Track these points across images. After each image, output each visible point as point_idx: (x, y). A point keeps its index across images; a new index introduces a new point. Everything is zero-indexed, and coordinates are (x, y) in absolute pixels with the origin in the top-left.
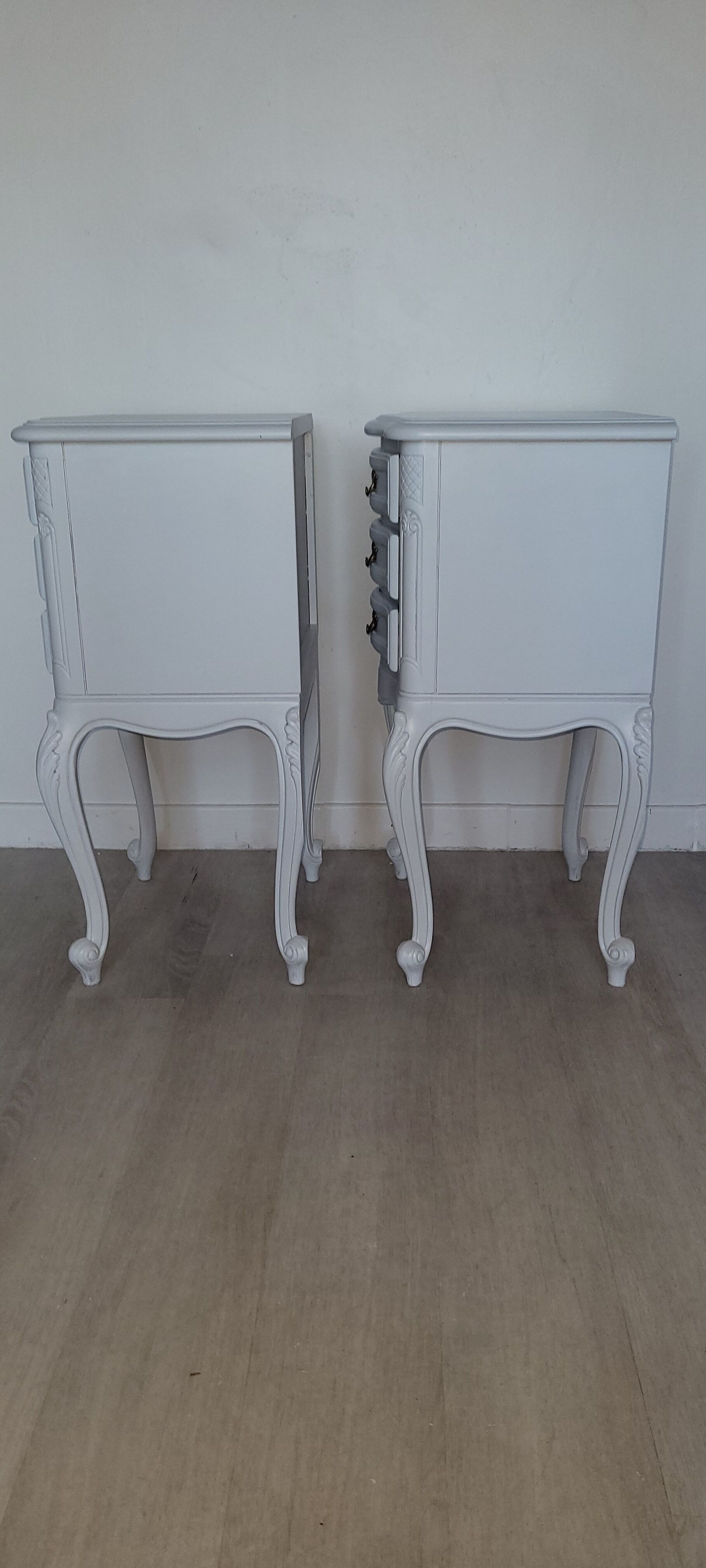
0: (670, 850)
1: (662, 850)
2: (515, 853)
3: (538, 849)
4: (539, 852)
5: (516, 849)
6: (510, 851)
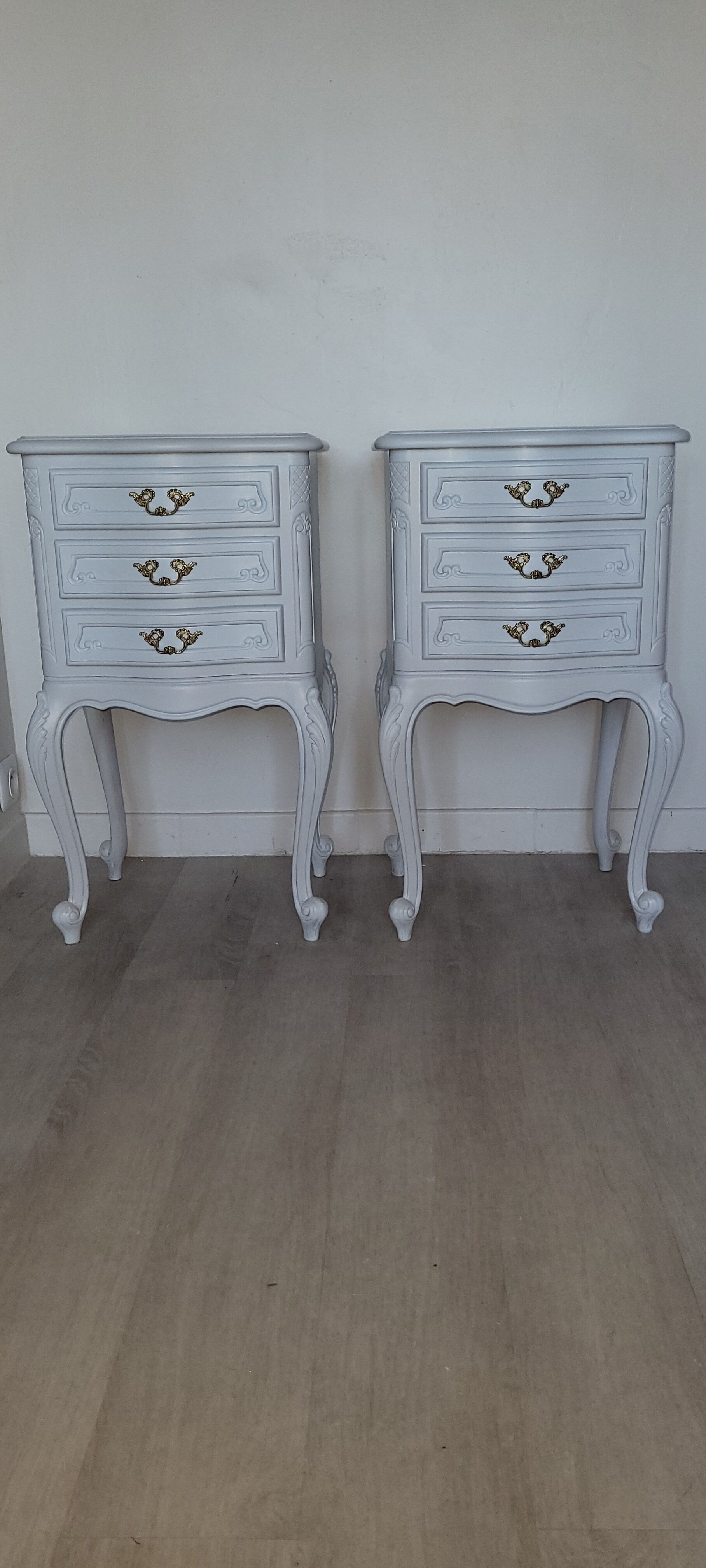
0: (691, 851)
1: (683, 852)
2: (541, 855)
3: (564, 852)
4: (564, 854)
5: (543, 852)
6: (537, 854)
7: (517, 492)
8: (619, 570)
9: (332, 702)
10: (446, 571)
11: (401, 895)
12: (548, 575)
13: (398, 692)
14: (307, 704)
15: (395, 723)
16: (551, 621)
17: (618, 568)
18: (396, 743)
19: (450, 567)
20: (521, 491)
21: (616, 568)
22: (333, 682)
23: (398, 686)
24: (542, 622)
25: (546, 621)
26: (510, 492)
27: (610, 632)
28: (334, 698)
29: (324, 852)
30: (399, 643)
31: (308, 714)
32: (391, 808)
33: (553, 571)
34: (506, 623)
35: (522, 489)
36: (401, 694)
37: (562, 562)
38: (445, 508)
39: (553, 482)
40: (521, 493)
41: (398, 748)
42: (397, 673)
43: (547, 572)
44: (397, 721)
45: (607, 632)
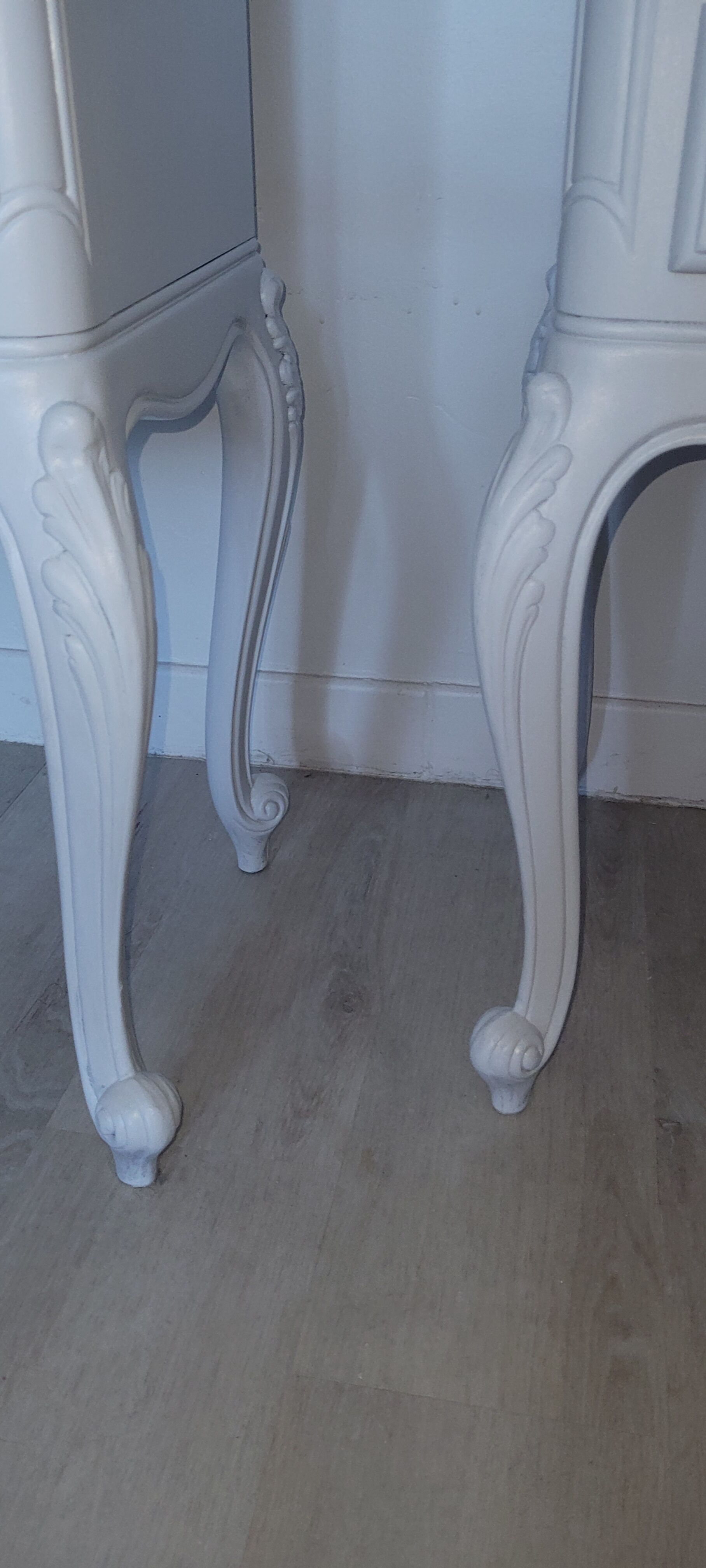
9: (279, 436)
11: (509, 1001)
13: (556, 399)
14: (42, 473)
15: (534, 514)
18: (531, 584)
22: (282, 371)
23: (562, 378)
28: (286, 422)
29: (259, 821)
30: (595, 199)
31: (46, 515)
32: (478, 684)
36: (569, 411)
41: (537, 602)
42: (567, 323)
44: (544, 508)
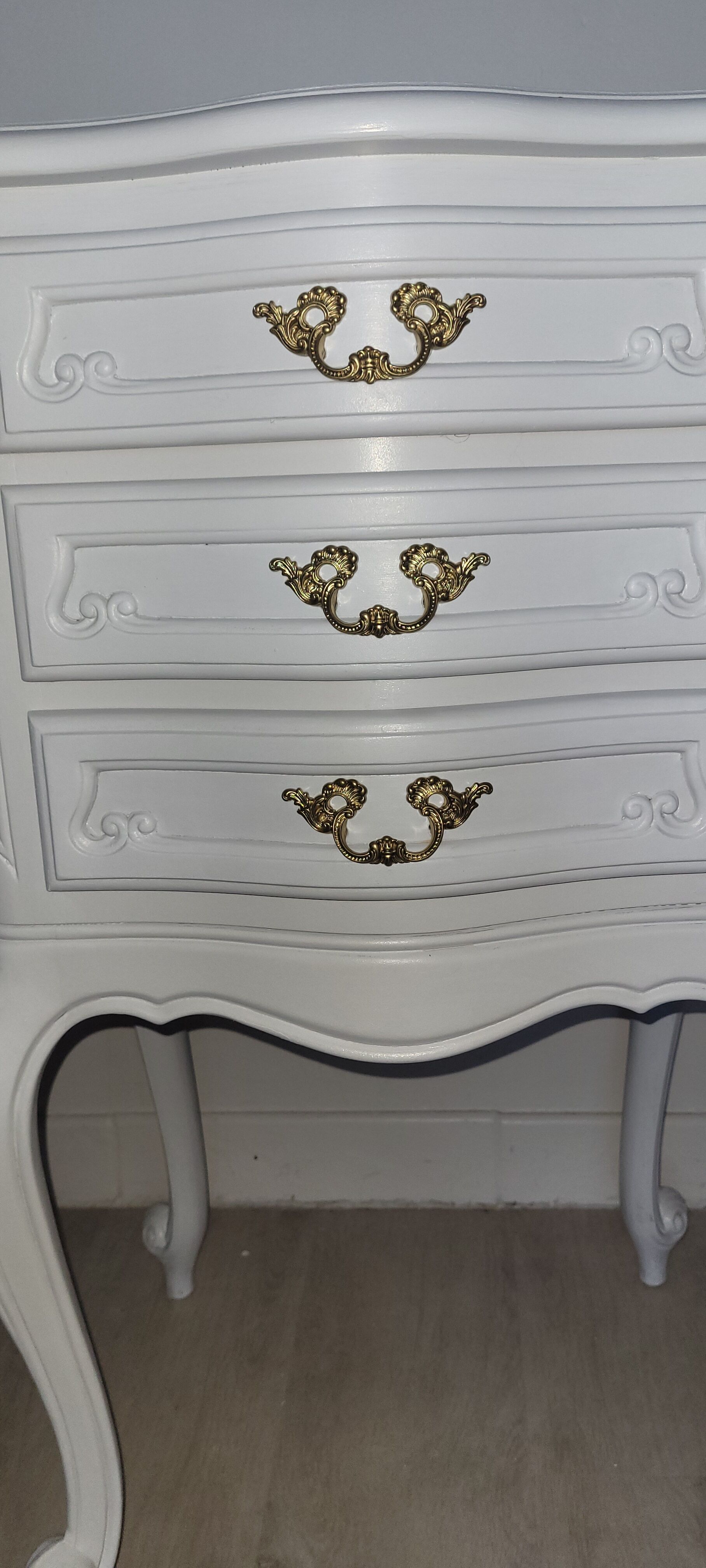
7: (299, 327)
8: (670, 600)
10: (92, 611)
12: (423, 621)
16: (441, 775)
17: (668, 594)
19: (102, 598)
20: (313, 324)
21: (661, 593)
24: (412, 778)
25: (426, 775)
26: (275, 331)
27: (645, 804)
33: (442, 608)
34: (293, 782)
35: (314, 317)
37: (471, 577)
38: (63, 397)
39: (423, 286)
40: (310, 331)
43: (420, 611)
45: (636, 801)
